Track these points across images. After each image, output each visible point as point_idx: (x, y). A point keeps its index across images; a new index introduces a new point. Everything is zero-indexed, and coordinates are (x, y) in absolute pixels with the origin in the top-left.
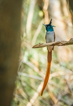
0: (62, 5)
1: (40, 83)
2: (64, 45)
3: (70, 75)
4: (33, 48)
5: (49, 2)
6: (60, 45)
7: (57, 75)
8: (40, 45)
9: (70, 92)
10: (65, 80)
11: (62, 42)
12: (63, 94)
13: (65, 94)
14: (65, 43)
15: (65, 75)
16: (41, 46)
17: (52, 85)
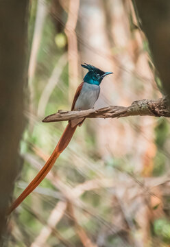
0: (109, 21)
1: (55, 205)
2: (118, 115)
3: (128, 188)
4: (43, 121)
5: (79, 12)
6: (109, 116)
7: (97, 187)
8: (62, 115)
9: (128, 228)
10: (115, 199)
11: (114, 110)
12: (110, 232)
13: (115, 232)
14: (120, 111)
15: (114, 188)
16: (63, 118)
17: (84, 211)
